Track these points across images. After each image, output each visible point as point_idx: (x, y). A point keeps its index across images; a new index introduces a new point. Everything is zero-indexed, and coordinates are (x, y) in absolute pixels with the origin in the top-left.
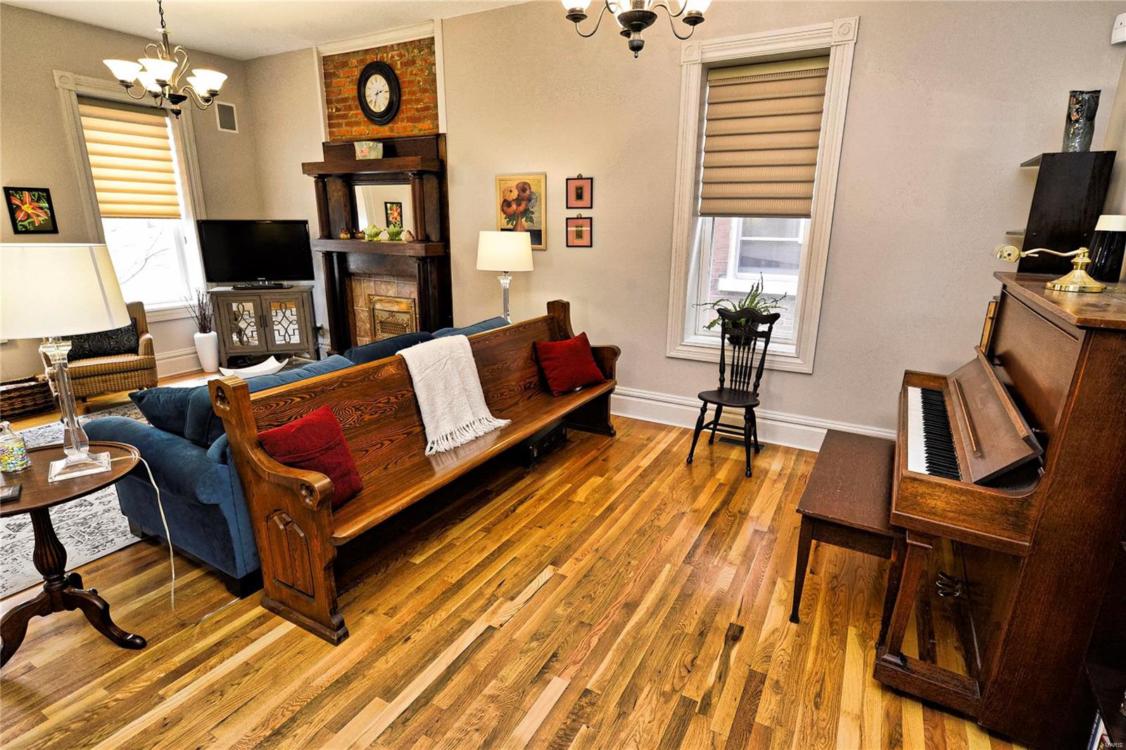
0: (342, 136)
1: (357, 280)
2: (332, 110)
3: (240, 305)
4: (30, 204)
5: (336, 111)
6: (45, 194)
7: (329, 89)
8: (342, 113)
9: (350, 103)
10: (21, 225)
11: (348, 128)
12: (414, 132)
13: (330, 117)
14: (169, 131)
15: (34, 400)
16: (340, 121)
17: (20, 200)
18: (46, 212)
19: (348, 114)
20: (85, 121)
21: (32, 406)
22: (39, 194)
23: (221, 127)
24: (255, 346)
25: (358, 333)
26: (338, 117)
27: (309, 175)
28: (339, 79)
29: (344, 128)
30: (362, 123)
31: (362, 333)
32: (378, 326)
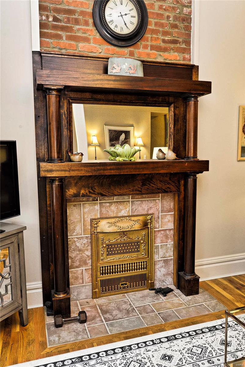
1: (75, 206)
2: (47, 17)
8: (63, 24)
11: (72, 43)
12: (158, 60)
13: (42, 25)
16: (59, 33)
19: (71, 27)
26: (56, 28)
29: (65, 41)
30: (92, 41)
31: (78, 264)
32: (103, 251)
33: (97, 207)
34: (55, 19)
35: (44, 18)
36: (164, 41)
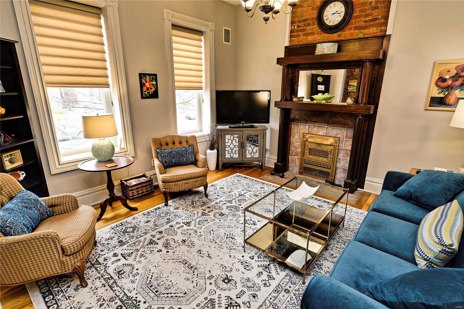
0: (299, 42)
1: (296, 124)
2: (294, 27)
3: (232, 136)
4: (149, 83)
5: (297, 28)
6: (154, 77)
7: (294, 15)
8: (302, 28)
9: (309, 21)
10: (144, 94)
11: (305, 37)
12: (359, 36)
13: (292, 32)
14: (202, 44)
15: (147, 189)
16: (299, 33)
17: (145, 80)
18: (154, 86)
19: (306, 29)
20: (174, 39)
21: (146, 192)
22: (153, 77)
23: (225, 41)
24: (236, 158)
25: (290, 153)
26: (298, 31)
27: (280, 65)
28: (303, 8)
29: (302, 37)
30: (316, 34)
31: (294, 154)
32: (307, 151)
33: (307, 127)
34: (298, 27)
35: (293, 27)
36: (365, 21)
